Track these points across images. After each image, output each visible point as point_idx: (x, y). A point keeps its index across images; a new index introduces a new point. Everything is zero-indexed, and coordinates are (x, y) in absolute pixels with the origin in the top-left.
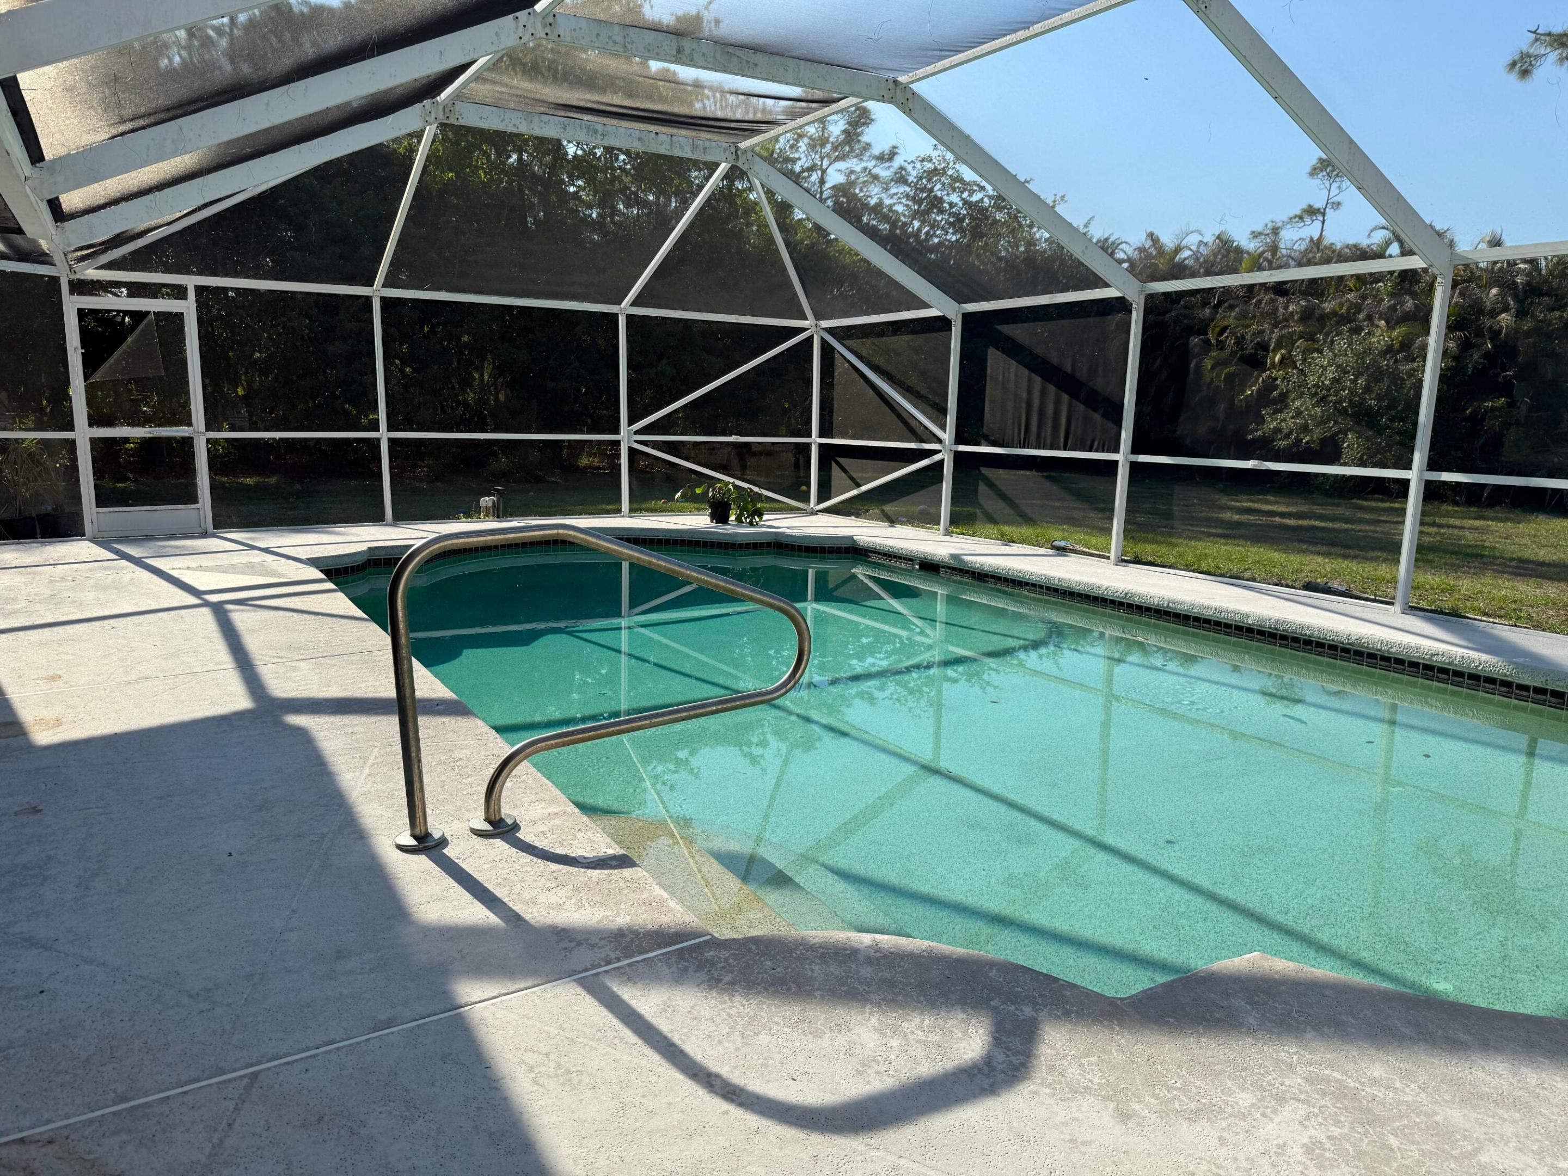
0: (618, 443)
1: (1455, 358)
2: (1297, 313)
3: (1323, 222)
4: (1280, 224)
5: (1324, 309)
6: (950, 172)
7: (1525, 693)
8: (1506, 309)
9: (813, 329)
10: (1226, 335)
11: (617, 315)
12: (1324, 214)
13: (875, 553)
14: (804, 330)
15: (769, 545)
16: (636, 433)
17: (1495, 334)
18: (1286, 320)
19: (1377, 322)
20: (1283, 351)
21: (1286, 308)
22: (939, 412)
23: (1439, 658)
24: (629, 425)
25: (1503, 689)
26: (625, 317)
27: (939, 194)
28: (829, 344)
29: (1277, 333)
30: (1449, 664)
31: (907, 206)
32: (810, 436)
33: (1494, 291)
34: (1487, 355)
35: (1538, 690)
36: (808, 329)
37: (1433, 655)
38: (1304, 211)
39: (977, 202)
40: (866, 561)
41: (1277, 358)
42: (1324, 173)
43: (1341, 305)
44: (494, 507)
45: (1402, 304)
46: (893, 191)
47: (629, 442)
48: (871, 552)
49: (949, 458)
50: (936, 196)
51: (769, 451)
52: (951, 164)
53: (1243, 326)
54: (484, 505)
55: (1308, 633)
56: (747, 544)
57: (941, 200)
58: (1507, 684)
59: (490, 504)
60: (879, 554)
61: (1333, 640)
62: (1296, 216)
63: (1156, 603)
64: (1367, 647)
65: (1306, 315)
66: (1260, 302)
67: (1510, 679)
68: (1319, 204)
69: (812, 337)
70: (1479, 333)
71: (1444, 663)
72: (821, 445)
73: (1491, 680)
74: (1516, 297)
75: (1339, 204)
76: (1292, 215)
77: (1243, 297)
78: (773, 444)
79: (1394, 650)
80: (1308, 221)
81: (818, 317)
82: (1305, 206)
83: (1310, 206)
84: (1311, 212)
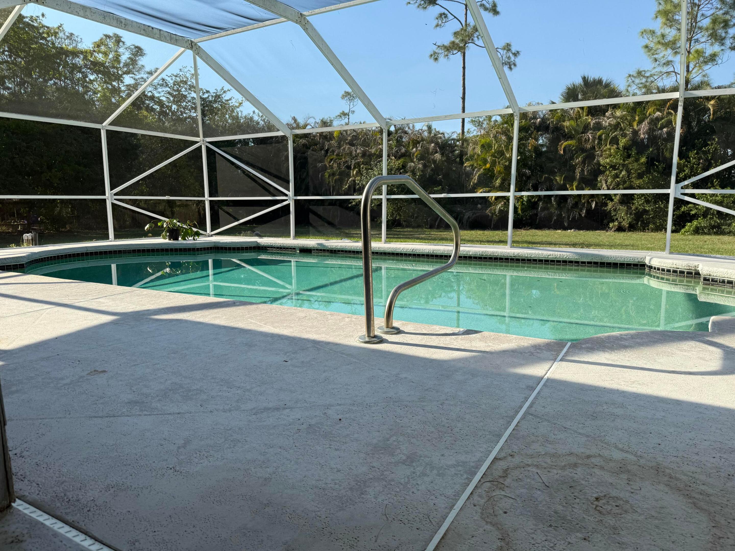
0: (105, 200)
1: (422, 171)
2: (360, 153)
3: (349, 119)
4: (332, 119)
5: (371, 152)
6: (189, 83)
7: (584, 265)
8: (436, 152)
9: (202, 142)
10: (332, 163)
11: (100, 129)
12: (349, 115)
13: (271, 248)
14: (197, 142)
15: (211, 248)
16: (115, 194)
17: (434, 161)
18: (356, 156)
19: (391, 157)
20: (357, 169)
21: (356, 151)
22: (285, 182)
23: (551, 257)
24: (111, 190)
25: (576, 264)
26: (105, 131)
27: (184, 93)
28: (212, 150)
29: (353, 162)
30: (555, 258)
31: (167, 98)
32: (204, 197)
33: (433, 145)
34: (432, 170)
35: (589, 263)
36: (199, 142)
37: (549, 256)
38: (341, 113)
39: (206, 98)
40: (266, 252)
41: (355, 172)
42: (347, 98)
43: (377, 150)
44: (32, 239)
45: (400, 150)
46: (160, 90)
47: (111, 199)
48: (269, 247)
49: (292, 203)
50: (182, 94)
51: (185, 204)
52: (189, 79)
53: (338, 159)
54: (26, 238)
55: (496, 255)
56: (201, 248)
57: (185, 96)
58: (577, 262)
59: (30, 238)
60: (274, 248)
61: (507, 256)
62: (338, 116)
63: (427, 252)
64: (522, 257)
65: (364, 154)
66: (344, 149)
67: (578, 260)
68: (347, 111)
69: (201, 146)
70: (429, 162)
71: (553, 258)
72: (211, 201)
73: (571, 262)
74: (440, 148)
75: (354, 111)
76: (337, 115)
77: (337, 146)
78: (187, 200)
79: (533, 256)
80: (343, 117)
81: (205, 136)
82: (341, 112)
83: (343, 112)
84: (344, 114)
